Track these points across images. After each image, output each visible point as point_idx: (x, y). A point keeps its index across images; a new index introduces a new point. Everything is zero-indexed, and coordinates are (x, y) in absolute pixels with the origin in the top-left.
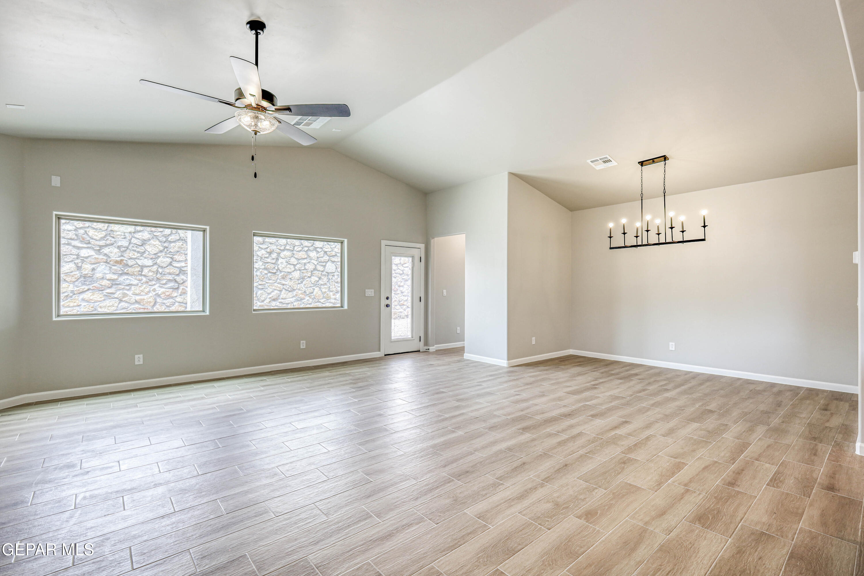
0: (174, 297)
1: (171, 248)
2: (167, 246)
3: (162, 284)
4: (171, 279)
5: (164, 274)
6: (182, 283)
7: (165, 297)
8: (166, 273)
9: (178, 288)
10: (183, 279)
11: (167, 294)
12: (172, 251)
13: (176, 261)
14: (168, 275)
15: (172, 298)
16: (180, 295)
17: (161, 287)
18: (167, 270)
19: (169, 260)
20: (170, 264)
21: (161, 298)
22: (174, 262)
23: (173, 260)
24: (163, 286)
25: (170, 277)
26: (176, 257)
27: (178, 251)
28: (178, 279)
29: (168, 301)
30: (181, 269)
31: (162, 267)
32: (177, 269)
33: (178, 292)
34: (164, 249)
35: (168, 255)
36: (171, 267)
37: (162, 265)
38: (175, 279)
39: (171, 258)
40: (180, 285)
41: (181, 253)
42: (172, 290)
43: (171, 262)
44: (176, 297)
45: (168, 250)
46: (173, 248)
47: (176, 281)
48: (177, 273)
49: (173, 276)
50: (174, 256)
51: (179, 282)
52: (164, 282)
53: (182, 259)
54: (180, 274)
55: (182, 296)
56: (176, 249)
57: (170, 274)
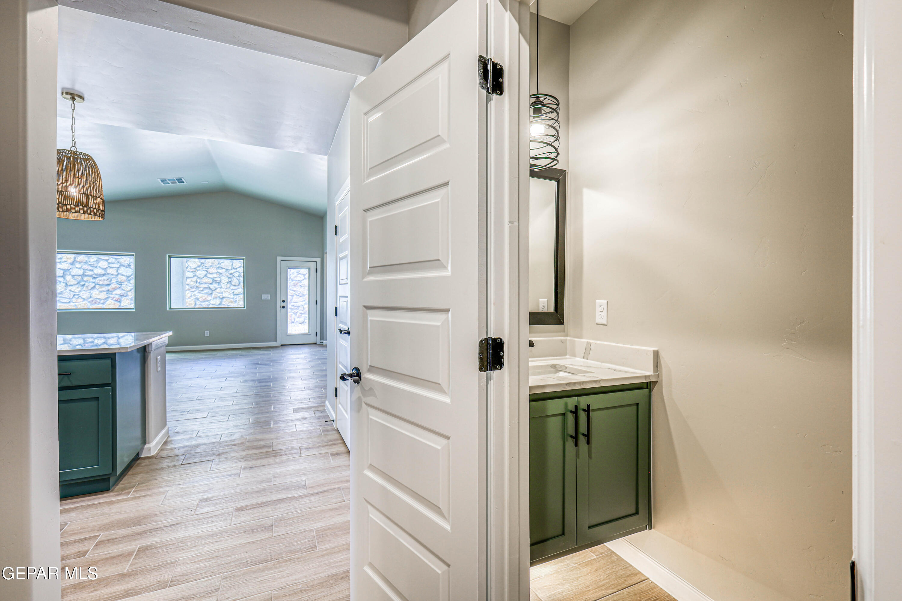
0: (209, 300)
1: (206, 264)
2: (203, 262)
3: (200, 291)
4: (207, 286)
5: (202, 283)
6: (215, 290)
7: (203, 300)
8: (202, 282)
9: (211, 294)
10: (215, 287)
11: (204, 298)
12: (207, 266)
13: (210, 273)
14: (204, 284)
15: (208, 301)
16: (213, 299)
17: (200, 293)
18: (203, 280)
19: (205, 273)
20: (206, 276)
21: (199, 301)
22: (208, 274)
23: (208, 273)
24: (201, 292)
25: (206, 286)
26: (210, 270)
27: (211, 266)
28: (211, 287)
29: (204, 303)
30: (213, 279)
31: (200, 278)
32: (210, 279)
33: (212, 297)
34: (201, 264)
35: (204, 269)
36: (206, 278)
37: (200, 276)
38: (209, 287)
39: (207, 271)
40: (213, 291)
41: (214, 267)
42: (207, 295)
43: (206, 274)
44: (210, 300)
45: (204, 265)
46: (208, 263)
47: (210, 289)
48: (211, 282)
49: (208, 285)
50: (208, 270)
51: (212, 289)
52: (201, 289)
53: (214, 272)
54: (213, 283)
55: (214, 300)
56: (210, 264)
57: (206, 283)
